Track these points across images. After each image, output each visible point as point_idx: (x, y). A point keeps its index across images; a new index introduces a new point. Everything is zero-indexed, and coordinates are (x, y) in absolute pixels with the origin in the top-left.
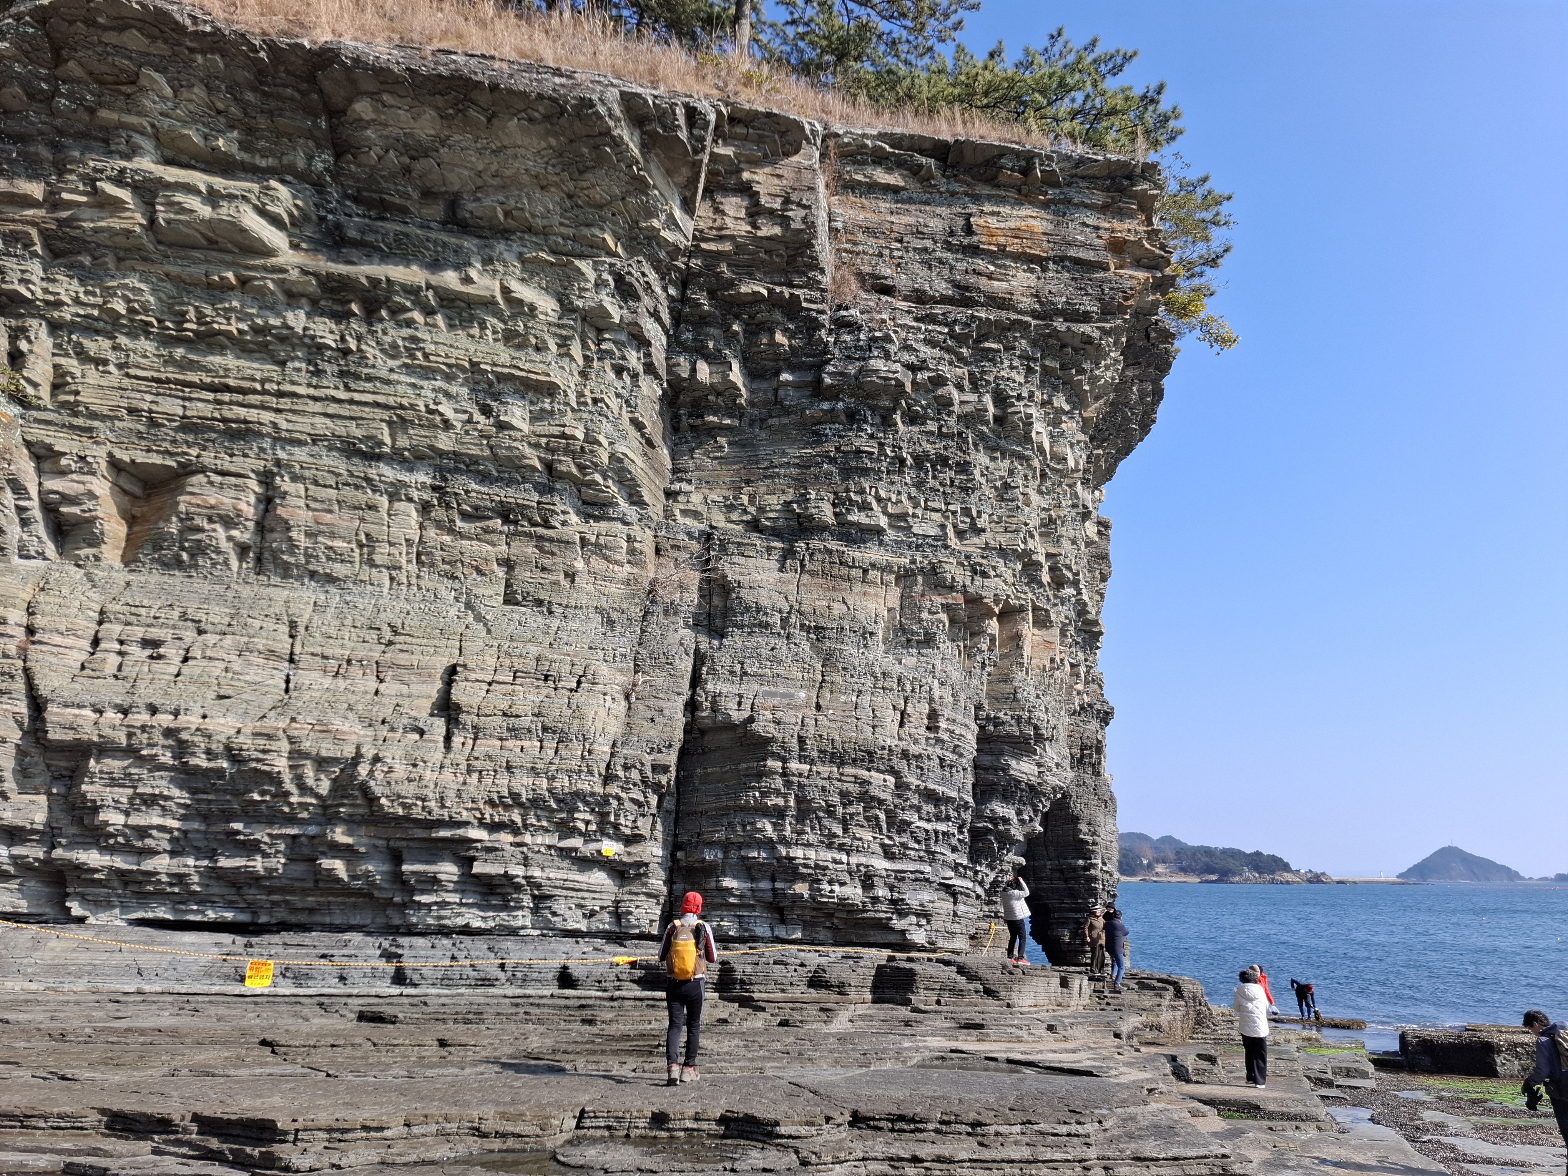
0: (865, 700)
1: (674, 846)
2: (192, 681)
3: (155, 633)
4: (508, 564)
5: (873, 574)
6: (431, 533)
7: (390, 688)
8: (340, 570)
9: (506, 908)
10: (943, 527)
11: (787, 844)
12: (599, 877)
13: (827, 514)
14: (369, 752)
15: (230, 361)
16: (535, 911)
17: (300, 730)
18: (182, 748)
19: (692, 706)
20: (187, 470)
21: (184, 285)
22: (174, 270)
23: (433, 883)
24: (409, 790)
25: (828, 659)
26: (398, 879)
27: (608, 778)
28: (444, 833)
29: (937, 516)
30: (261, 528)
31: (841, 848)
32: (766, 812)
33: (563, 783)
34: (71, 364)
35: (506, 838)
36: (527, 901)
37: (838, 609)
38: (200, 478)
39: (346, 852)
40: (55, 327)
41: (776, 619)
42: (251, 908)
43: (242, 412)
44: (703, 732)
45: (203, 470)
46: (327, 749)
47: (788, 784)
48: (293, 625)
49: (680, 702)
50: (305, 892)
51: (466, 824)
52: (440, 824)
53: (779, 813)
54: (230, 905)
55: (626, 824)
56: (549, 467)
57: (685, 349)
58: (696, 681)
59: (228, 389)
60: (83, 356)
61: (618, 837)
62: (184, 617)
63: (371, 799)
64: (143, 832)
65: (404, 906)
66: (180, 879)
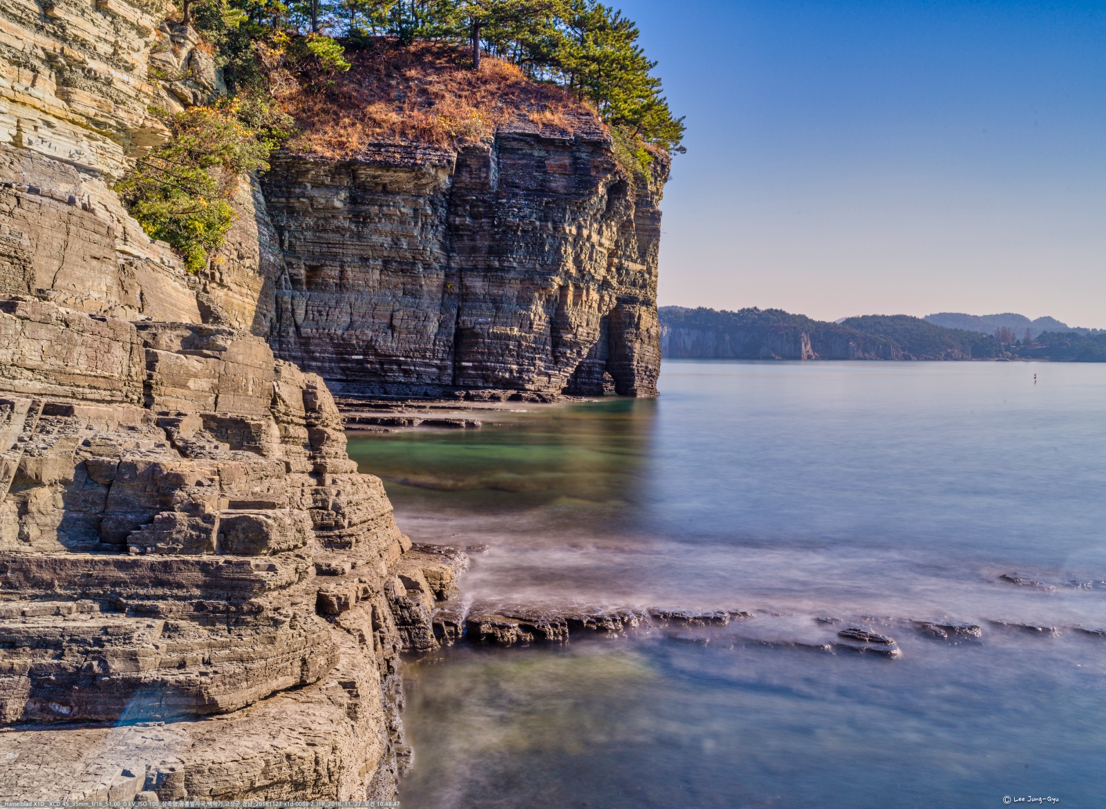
0: (509, 321)
1: (454, 361)
2: (331, 321)
3: (320, 308)
4: (404, 284)
5: (512, 281)
6: (383, 277)
7: (377, 321)
8: (361, 289)
9: (410, 377)
10: (535, 265)
11: (486, 362)
12: (434, 370)
13: (497, 264)
14: (374, 338)
15: (331, 235)
16: (417, 378)
17: (358, 333)
18: (332, 339)
19: (457, 323)
20: (322, 266)
21: (319, 219)
22: (317, 215)
23: (392, 370)
24: (384, 348)
25: (498, 309)
26: (382, 369)
27: (434, 344)
28: (394, 358)
29: (533, 262)
30: (341, 279)
31: (502, 363)
32: (479, 353)
33: (422, 346)
34: (293, 240)
35: (409, 360)
36: (416, 376)
37: (501, 292)
38: (325, 268)
39: (371, 363)
40: (289, 232)
41: (482, 297)
42: (347, 375)
43: (334, 250)
44: (462, 330)
45: (327, 266)
46: (364, 338)
47: (485, 345)
48: (350, 304)
49: (453, 322)
50: (360, 372)
51: (399, 356)
52: (393, 356)
53: (483, 353)
54: (342, 375)
55: (440, 355)
56: (414, 257)
57: (452, 213)
58: (458, 316)
59: (330, 243)
60: (295, 237)
61: (438, 359)
62: (325, 304)
63: (376, 350)
64: (324, 358)
65: (384, 376)
66: (331, 368)
